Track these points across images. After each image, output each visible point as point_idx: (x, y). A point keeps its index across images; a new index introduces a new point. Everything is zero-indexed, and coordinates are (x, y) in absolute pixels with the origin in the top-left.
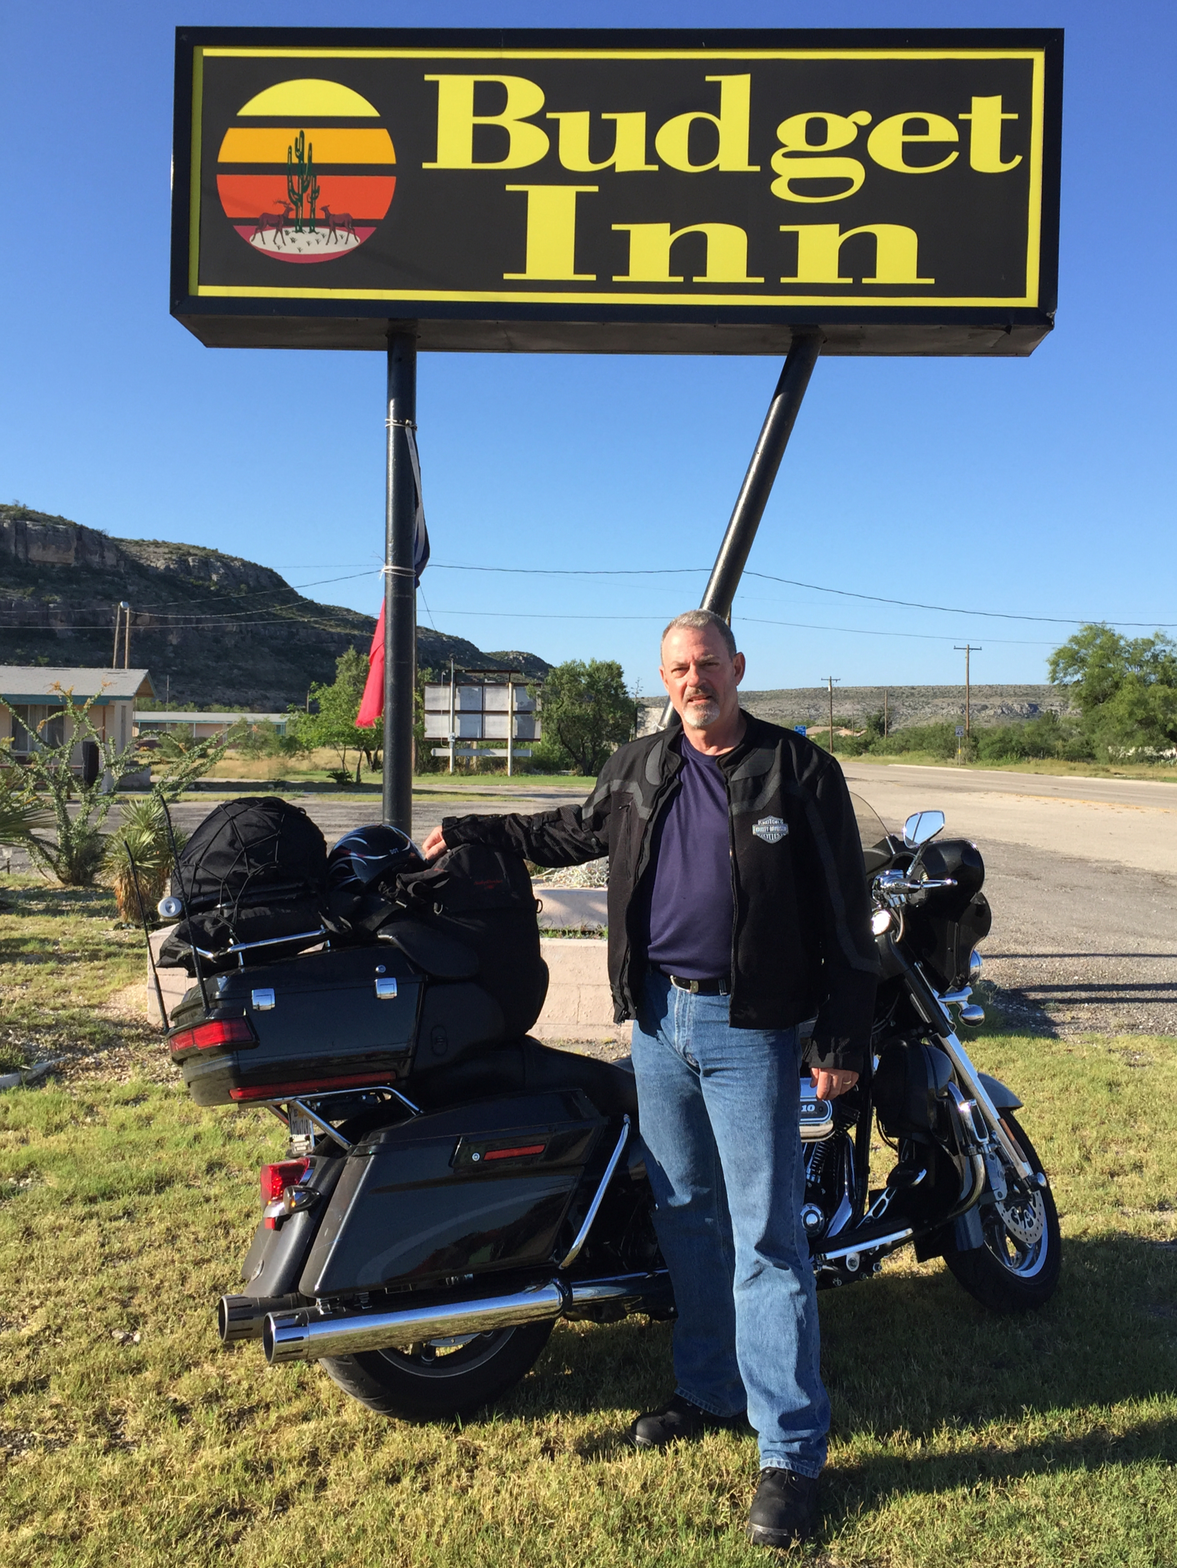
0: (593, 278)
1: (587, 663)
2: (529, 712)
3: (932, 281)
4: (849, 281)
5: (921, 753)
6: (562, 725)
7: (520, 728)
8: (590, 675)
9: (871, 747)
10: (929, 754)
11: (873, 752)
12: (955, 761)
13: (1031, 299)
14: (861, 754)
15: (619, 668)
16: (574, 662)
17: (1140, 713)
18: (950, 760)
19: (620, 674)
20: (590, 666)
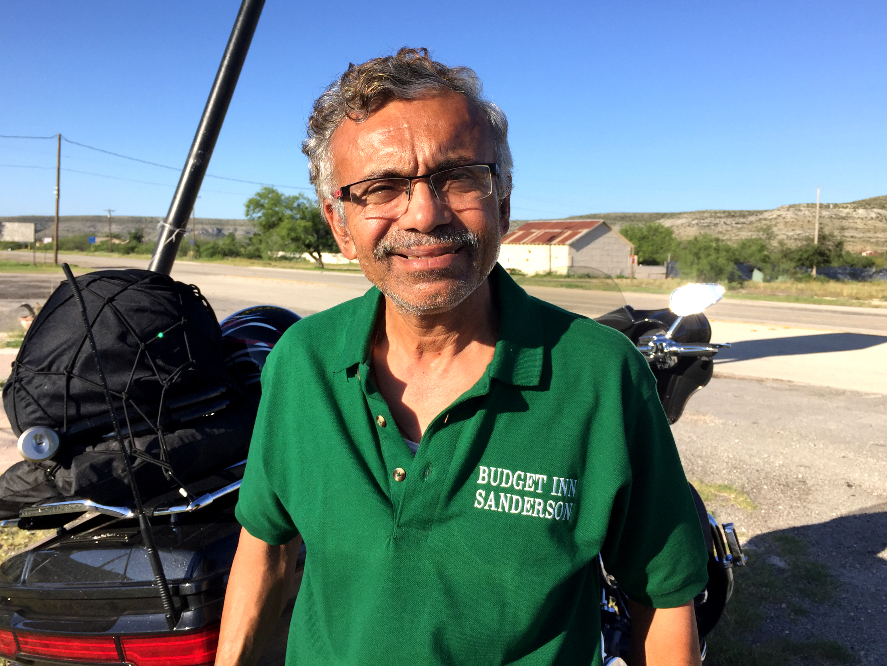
14: (130, 253)
17: (293, 235)
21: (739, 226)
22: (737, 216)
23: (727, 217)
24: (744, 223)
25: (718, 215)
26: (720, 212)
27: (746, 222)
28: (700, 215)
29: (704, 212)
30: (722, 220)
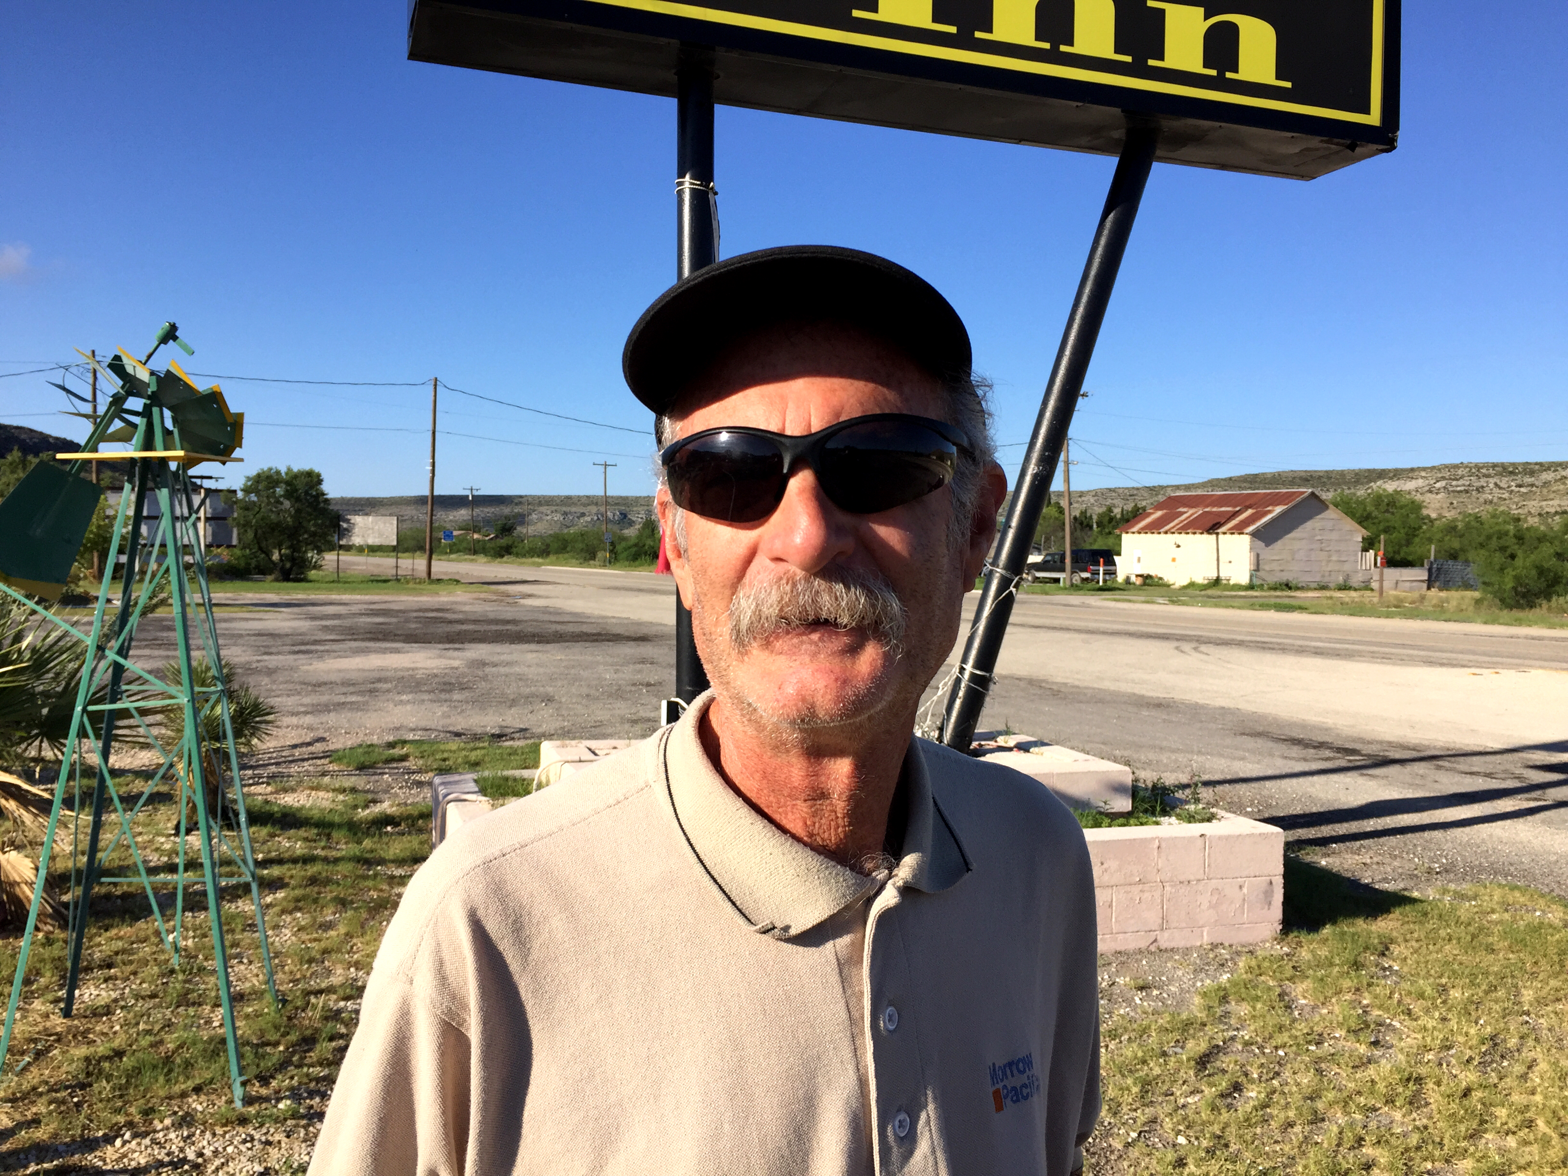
0: (953, 30)
1: (283, 470)
2: (225, 519)
3: (1288, 85)
4: (1213, 73)
5: (566, 555)
6: (260, 532)
7: (214, 534)
8: (288, 483)
9: (514, 550)
10: (573, 557)
11: (517, 555)
12: (597, 563)
13: (1374, 118)
14: (502, 556)
15: (319, 475)
16: (270, 469)
18: (592, 562)
19: (320, 481)
20: (287, 474)
21: (1523, 490)
22: (1520, 473)
23: (1500, 474)
24: (1532, 485)
25: (1484, 471)
26: (1486, 466)
27: (1537, 483)
28: (1450, 472)
29: (1456, 467)
30: (1492, 481)
